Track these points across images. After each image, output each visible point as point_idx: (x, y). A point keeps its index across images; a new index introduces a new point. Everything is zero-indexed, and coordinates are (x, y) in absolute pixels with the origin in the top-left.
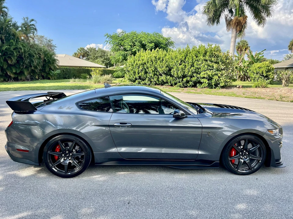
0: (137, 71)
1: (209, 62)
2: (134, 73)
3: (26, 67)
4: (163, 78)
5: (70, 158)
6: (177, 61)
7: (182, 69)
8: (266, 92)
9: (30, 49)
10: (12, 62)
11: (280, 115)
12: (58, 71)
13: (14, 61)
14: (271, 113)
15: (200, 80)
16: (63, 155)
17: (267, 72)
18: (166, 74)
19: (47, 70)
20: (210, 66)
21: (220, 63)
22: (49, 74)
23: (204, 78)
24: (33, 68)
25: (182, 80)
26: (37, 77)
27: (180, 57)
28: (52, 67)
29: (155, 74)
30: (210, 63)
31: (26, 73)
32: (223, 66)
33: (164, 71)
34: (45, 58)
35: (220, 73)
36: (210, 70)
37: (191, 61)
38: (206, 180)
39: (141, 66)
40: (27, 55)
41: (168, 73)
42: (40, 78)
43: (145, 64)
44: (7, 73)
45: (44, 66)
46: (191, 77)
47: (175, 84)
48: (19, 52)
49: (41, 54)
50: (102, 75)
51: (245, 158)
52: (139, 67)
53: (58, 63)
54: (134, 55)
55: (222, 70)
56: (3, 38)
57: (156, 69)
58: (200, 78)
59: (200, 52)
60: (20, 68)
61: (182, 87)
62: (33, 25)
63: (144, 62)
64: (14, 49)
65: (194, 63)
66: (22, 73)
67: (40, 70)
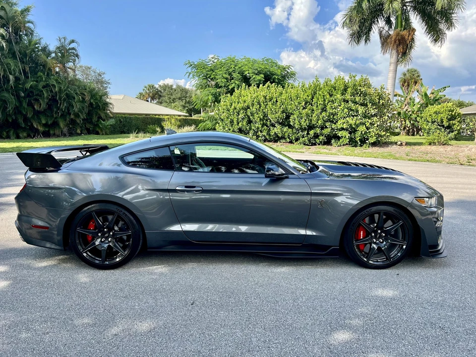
0: (235, 120)
1: (351, 104)
2: (231, 122)
3: (62, 115)
4: (277, 130)
5: (109, 240)
6: (299, 103)
7: (307, 115)
8: (445, 152)
9: (68, 87)
10: (40, 107)
11: (460, 186)
12: (112, 122)
13: (44, 106)
14: (446, 183)
15: (336, 133)
16: (100, 234)
17: (449, 120)
18: (282, 124)
19: (95, 119)
20: (353, 110)
21: (370, 105)
22: (97, 125)
23: (343, 129)
24: (72, 117)
25: (308, 134)
26: (79, 131)
27: (303, 96)
28: (103, 115)
29: (263, 125)
30: (353, 104)
31: (62, 125)
32: (373, 109)
33: (278, 119)
34: (92, 101)
35: (369, 121)
36: (353, 116)
37: (322, 103)
38: (317, 275)
39: (242, 112)
40: (63, 95)
41: (285, 122)
42: (83, 132)
43: (249, 108)
44: (32, 124)
45: (89, 114)
46: (322, 128)
47: (297, 140)
48: (51, 91)
49: (85, 95)
50: (179, 127)
51: (380, 242)
52: (238, 114)
53: (111, 108)
54: (231, 95)
55: (372, 116)
56: (27, 69)
57: (265, 115)
58: (336, 129)
59: (337, 88)
60: (53, 116)
61: (309, 145)
62: (73, 49)
63: (246, 104)
64: (44, 87)
65: (326, 106)
66: (55, 124)
67: (84, 120)
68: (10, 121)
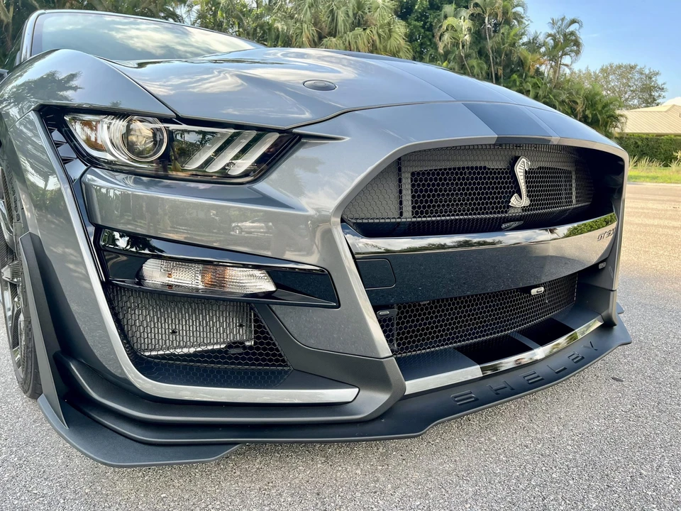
9: (550, 93)
34: (587, 112)
49: (577, 103)
62: (572, 33)
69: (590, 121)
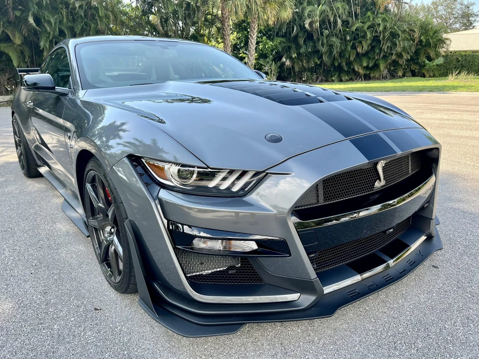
3: (385, 57)
9: (395, 24)
10: (362, 49)
12: (440, 61)
13: (366, 48)
19: (423, 59)
24: (394, 57)
26: (400, 74)
28: (432, 54)
31: (382, 66)
34: (422, 38)
40: (387, 34)
42: (406, 74)
44: (354, 68)
45: (417, 53)
48: (376, 31)
49: (415, 32)
56: (358, 11)
60: (374, 58)
64: (369, 28)
66: (376, 66)
67: (407, 60)
68: (336, 65)
69: (424, 44)
